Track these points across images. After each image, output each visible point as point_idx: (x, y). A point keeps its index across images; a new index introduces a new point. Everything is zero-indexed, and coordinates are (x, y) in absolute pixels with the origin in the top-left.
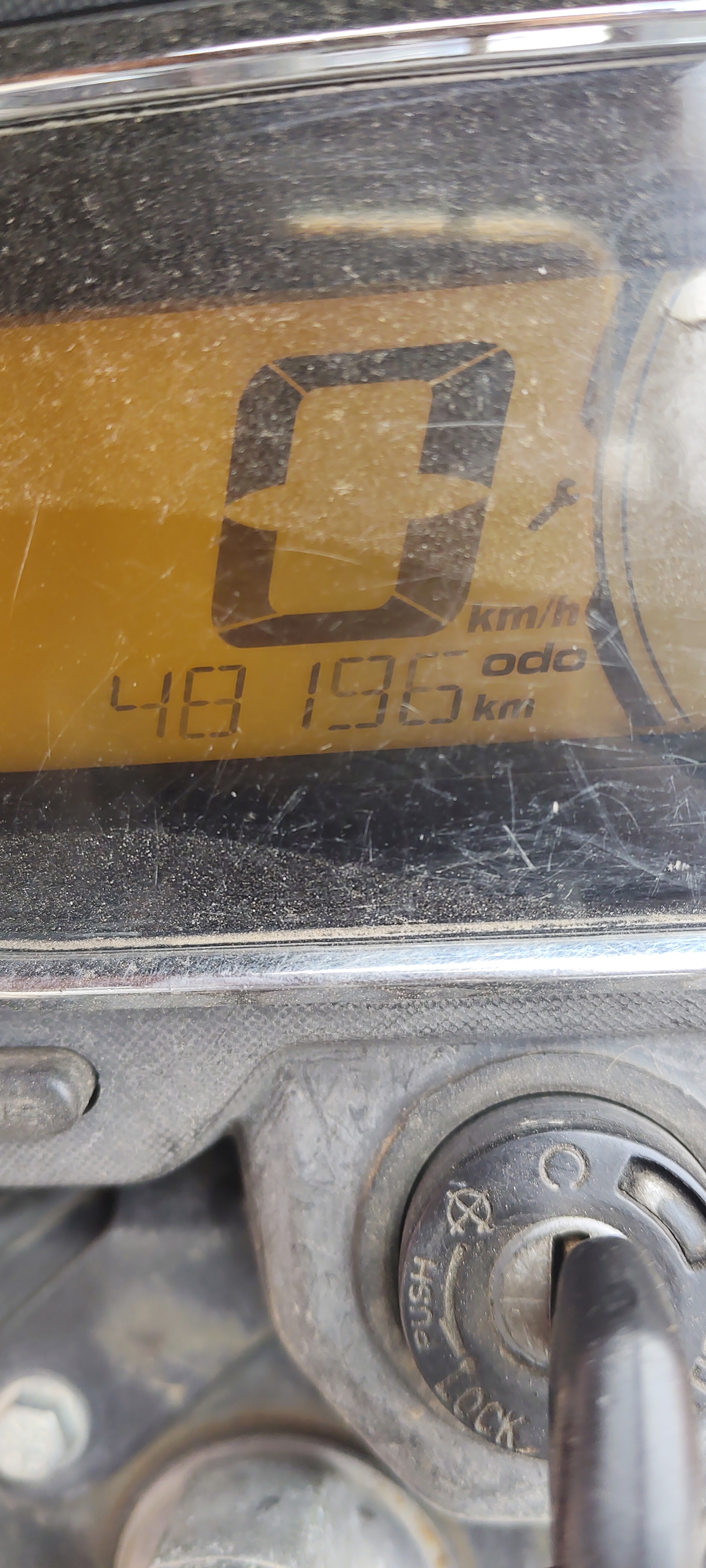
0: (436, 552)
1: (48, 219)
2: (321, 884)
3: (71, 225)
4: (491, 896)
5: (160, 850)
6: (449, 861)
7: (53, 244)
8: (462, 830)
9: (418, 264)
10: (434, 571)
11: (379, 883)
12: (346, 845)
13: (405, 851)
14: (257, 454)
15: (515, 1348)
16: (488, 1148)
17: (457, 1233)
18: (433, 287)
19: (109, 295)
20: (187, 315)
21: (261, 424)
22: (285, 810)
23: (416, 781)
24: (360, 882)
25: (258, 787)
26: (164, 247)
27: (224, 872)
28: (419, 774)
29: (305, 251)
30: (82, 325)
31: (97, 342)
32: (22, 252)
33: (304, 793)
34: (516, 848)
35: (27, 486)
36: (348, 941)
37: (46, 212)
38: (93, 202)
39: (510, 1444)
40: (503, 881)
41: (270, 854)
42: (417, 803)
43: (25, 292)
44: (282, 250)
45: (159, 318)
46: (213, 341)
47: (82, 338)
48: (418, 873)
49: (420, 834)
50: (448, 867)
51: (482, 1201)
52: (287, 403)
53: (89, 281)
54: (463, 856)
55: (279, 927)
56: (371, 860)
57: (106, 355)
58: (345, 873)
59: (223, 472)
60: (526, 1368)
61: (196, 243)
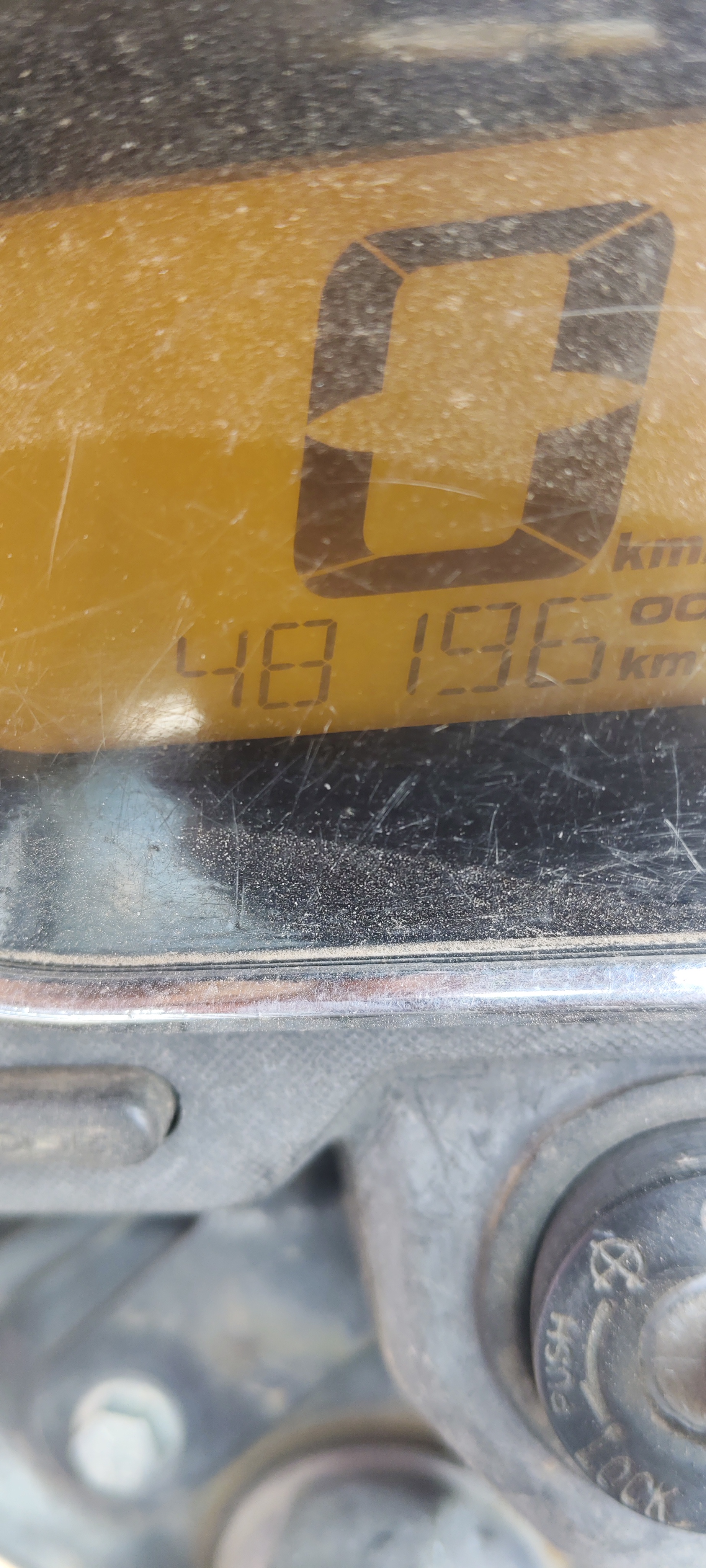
0: (583, 479)
1: (72, 67)
2: (436, 891)
3: (102, 74)
4: (648, 903)
5: (241, 853)
6: (595, 862)
7: (80, 101)
8: (612, 825)
9: (558, 103)
10: (580, 503)
11: (507, 889)
12: (467, 844)
13: (540, 852)
14: (348, 359)
15: (668, 1411)
16: (639, 1192)
17: (602, 1287)
18: (579, 133)
19: (154, 162)
20: (256, 184)
21: (354, 320)
22: (390, 805)
23: (554, 768)
24: (484, 888)
25: (357, 778)
26: (222, 96)
27: (318, 878)
28: (557, 757)
29: (408, 92)
30: (121, 204)
31: (141, 224)
32: (41, 114)
33: (413, 784)
34: (680, 846)
35: (60, 413)
36: (470, 958)
37: (70, 58)
38: (130, 42)
39: (661, 1517)
40: (663, 886)
41: (372, 856)
42: (555, 795)
43: (49, 163)
44: (375, 91)
45: (219, 189)
46: (289, 214)
47: (122, 220)
48: (556, 878)
49: (559, 831)
50: (594, 870)
51: (632, 1252)
52: (386, 290)
53: (128, 146)
54: (613, 857)
55: (385, 939)
56: (497, 862)
57: (153, 240)
58: (465, 878)
59: (304, 387)
60: (682, 1435)
61: (265, 89)
